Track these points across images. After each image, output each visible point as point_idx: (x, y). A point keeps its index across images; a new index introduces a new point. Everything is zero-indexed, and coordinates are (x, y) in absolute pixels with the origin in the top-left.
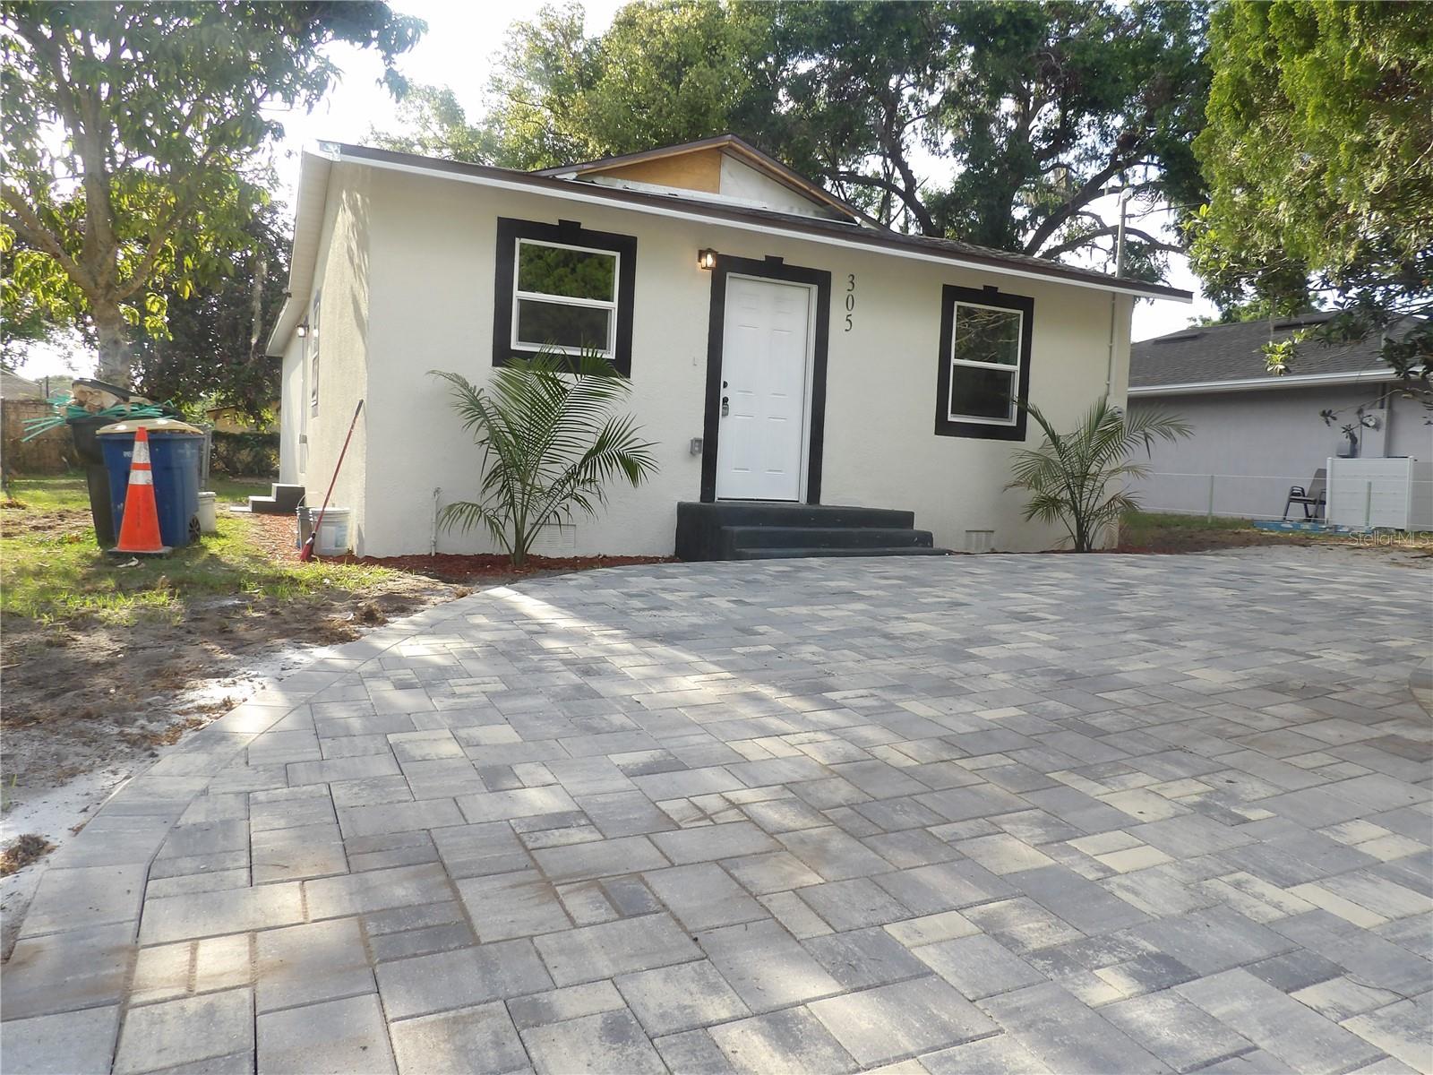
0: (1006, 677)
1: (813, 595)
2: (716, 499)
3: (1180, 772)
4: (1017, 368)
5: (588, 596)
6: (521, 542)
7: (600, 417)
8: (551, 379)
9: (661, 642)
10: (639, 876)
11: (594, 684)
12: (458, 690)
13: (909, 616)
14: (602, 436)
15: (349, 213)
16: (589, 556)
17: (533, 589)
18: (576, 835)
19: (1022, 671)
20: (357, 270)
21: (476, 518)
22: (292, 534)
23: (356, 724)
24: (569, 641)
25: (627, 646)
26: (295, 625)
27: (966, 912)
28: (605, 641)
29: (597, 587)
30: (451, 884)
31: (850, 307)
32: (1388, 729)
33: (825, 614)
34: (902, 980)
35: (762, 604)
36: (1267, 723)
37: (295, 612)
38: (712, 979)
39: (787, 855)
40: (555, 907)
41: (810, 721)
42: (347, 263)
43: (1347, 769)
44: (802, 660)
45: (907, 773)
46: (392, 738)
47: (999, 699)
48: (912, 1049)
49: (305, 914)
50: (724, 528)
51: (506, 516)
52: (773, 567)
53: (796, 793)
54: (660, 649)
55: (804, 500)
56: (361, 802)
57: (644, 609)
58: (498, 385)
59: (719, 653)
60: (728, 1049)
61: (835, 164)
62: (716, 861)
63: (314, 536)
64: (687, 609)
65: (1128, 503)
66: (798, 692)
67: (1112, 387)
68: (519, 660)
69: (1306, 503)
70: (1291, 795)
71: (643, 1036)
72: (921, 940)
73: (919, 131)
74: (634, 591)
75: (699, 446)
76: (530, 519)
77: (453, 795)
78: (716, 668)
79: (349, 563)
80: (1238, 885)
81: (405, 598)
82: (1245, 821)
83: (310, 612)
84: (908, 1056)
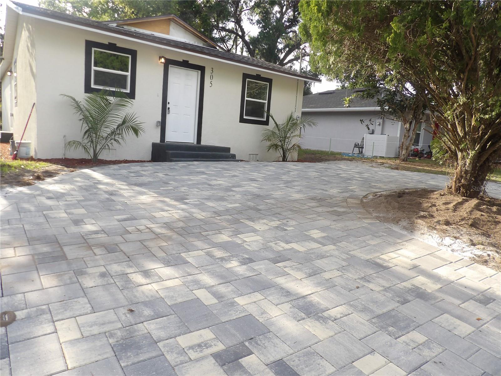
0: (240, 196)
1: (191, 173)
2: (165, 142)
3: (276, 219)
4: (266, 102)
5: (116, 172)
6: (95, 155)
7: (123, 113)
8: (105, 99)
9: (138, 186)
10: (116, 245)
11: (113, 198)
12: (68, 199)
13: (218, 179)
14: (124, 119)
15: (27, 32)
16: (121, 160)
17: (98, 170)
18: (100, 235)
19: (245, 195)
20: (31, 54)
21: (79, 146)
22: (8, 150)
23: (32, 209)
24: (107, 186)
25: (127, 187)
26: (11, 180)
27: (203, 251)
28: (119, 186)
29: (120, 170)
30: (61, 247)
31: (211, 79)
32: (335, 209)
33: (192, 178)
34: (181, 264)
35: (174, 176)
36: (306, 207)
37: (10, 176)
38: (131, 265)
39: (160, 239)
40: (91, 251)
41: (177, 207)
42: (27, 51)
43: (320, 218)
44: (181, 191)
45: (201, 220)
46: (44, 212)
47: (235, 202)
48: (178, 277)
49: (15, 255)
50: (166, 151)
51: (90, 146)
52: (181, 164)
53: (167, 225)
54: (137, 188)
55: (195, 143)
56: (33, 229)
57: (134, 176)
58: (86, 100)
59: (156, 189)
60: (131, 278)
61: (218, 24)
62: (139, 241)
63: (17, 151)
64: (148, 177)
65: (299, 146)
66: (176, 200)
67: (296, 109)
68: (89, 191)
69: (359, 148)
70: (302, 224)
71: (110, 276)
72: (189, 256)
73: (246, 15)
74: (132, 171)
75: (160, 124)
76: (99, 147)
77: (63, 226)
78: (153, 193)
79: (31, 161)
80: (276, 244)
81: (52, 172)
82: (286, 230)
83: (16, 176)
84: (176, 278)
